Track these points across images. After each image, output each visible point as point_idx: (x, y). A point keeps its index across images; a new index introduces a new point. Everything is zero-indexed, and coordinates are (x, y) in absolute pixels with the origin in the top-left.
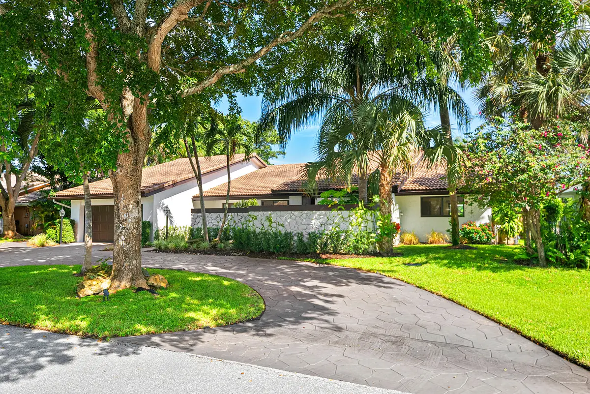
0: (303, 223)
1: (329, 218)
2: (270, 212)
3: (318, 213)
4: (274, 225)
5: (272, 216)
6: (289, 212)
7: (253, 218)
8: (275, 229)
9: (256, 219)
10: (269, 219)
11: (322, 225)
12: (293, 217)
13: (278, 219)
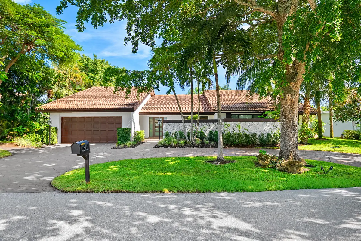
0: (259, 128)
1: (274, 125)
2: (238, 122)
3: (268, 123)
4: (241, 129)
5: (241, 124)
6: (251, 122)
7: (227, 125)
8: (242, 132)
9: (230, 126)
10: (238, 126)
11: (270, 129)
12: (253, 125)
13: (244, 126)
